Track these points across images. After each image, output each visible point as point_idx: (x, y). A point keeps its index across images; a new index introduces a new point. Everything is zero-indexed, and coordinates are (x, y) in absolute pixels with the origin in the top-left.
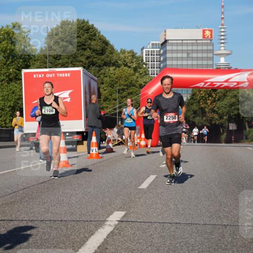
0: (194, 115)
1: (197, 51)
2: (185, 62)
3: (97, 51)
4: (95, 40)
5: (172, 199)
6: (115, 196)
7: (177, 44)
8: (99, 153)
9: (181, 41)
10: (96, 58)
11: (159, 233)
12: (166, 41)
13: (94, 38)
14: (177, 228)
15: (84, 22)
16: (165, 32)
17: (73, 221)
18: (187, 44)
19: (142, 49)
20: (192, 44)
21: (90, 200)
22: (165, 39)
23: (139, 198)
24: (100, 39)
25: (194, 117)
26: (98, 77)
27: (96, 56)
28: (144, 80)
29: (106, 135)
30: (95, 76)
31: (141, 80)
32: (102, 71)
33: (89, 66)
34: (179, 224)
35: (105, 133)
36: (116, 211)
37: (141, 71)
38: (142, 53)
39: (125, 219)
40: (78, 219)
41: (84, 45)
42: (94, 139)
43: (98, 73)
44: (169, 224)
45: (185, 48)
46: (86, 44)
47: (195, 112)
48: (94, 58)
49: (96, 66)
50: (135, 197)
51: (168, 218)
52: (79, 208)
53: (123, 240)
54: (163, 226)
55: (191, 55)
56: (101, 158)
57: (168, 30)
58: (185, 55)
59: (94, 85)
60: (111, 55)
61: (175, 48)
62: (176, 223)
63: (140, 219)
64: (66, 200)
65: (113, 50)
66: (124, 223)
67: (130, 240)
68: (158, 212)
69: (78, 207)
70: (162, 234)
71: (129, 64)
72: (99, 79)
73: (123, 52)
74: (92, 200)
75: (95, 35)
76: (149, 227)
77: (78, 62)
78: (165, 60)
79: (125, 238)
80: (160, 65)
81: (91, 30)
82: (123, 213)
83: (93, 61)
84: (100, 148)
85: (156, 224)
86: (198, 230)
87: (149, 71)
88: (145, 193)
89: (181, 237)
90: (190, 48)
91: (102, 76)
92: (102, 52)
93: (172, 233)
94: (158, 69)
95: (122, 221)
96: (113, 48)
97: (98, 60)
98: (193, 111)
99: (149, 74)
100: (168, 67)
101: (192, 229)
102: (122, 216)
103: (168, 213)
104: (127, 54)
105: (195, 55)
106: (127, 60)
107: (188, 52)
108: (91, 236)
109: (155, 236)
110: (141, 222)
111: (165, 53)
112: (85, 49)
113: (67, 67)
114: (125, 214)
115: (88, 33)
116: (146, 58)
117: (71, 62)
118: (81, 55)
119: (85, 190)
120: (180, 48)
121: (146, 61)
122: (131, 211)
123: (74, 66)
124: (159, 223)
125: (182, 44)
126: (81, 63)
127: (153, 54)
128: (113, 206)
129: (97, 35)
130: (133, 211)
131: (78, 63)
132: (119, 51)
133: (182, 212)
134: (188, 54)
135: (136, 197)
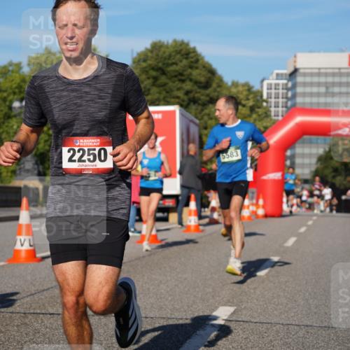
0: (333, 174)
1: (340, 84)
2: (322, 100)
3: (200, 83)
4: (197, 68)
5: (301, 291)
6: (220, 284)
7: (312, 75)
8: (200, 225)
9: (317, 71)
10: (199, 92)
11: (281, 339)
12: (296, 70)
13: (196, 65)
14: (308, 332)
15: (182, 43)
16: (295, 56)
17: (162, 318)
18: (326, 75)
19: (262, 81)
20: (334, 75)
21: (186, 289)
22: (295, 67)
23: (255, 288)
24: (204, 67)
25: (334, 177)
26: (200, 120)
27: (198, 90)
28: (265, 124)
29: (210, 199)
30: (196, 118)
31: (260, 123)
32: (206, 111)
33: (188, 104)
34: (310, 328)
35: (208, 197)
36: (223, 305)
37: (260, 111)
38: (262, 87)
39: (234, 318)
40: (169, 316)
41: (181, 74)
42: (193, 205)
43: (200, 113)
44: (296, 327)
45: (323, 80)
46: (185, 73)
47: (336, 170)
48: (196, 92)
49: (199, 104)
50: (248, 288)
51: (295, 319)
52: (171, 300)
53: (231, 347)
54: (288, 329)
55: (331, 90)
56: (202, 231)
57: (299, 55)
58: (323, 90)
59: (194, 130)
60: (218, 89)
61: (308, 79)
62: (307, 326)
63: (255, 318)
64: (153, 289)
65: (221, 83)
66: (233, 322)
67: (241, 347)
68: (280, 309)
69: (170, 298)
70: (287, 340)
71: (243, 102)
72: (202, 121)
73: (235, 84)
74: (189, 290)
75: (197, 61)
76: (268, 329)
77: (174, 98)
78: (294, 96)
79: (234, 345)
80: (286, 103)
81: (192, 55)
82: (232, 309)
83: (194, 98)
84: (200, 217)
85: (278, 326)
86: (338, 337)
87: (270, 111)
88: (263, 282)
89: (313, 346)
90: (330, 79)
91: (206, 118)
92: (206, 85)
93: (301, 339)
94: (284, 109)
95: (230, 321)
96: (221, 80)
97: (202, 95)
98: (332, 168)
99: (270, 116)
100: (298, 106)
101: (329, 335)
102: (229, 313)
103: (295, 310)
104: (240, 88)
105: (336, 90)
106: (241, 96)
107: (327, 85)
108: (186, 340)
109: (275, 343)
110: (256, 323)
111: (294, 86)
112: (183, 81)
113: (158, 105)
114: (234, 311)
115: (187, 58)
116: (268, 93)
117: (164, 98)
118: (179, 89)
119: (180, 276)
120: (316, 79)
121: (268, 98)
122: (243, 307)
123: (168, 103)
124: (283, 324)
125: (319, 74)
126: (177, 100)
127: (277, 87)
128: (217, 298)
129: (201, 62)
130: (245, 307)
131: (173, 100)
132: (230, 84)
133: (315, 310)
134: (327, 88)
135: (250, 287)
